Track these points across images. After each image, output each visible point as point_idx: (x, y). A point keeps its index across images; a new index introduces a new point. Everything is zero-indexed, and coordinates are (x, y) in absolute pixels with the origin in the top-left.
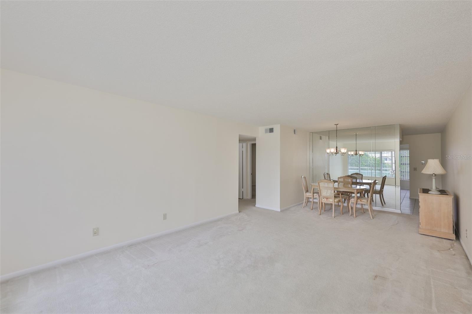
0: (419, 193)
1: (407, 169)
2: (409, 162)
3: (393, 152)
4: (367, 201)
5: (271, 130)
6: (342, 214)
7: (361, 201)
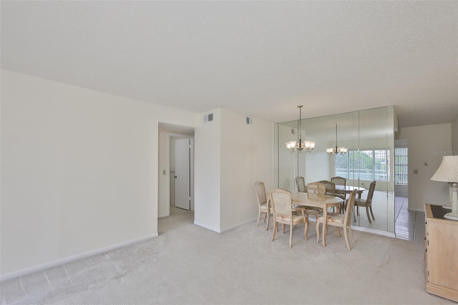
0: (427, 217)
1: (405, 171)
2: (407, 163)
3: (389, 151)
4: (343, 221)
5: (211, 117)
6: (306, 239)
7: (333, 221)
